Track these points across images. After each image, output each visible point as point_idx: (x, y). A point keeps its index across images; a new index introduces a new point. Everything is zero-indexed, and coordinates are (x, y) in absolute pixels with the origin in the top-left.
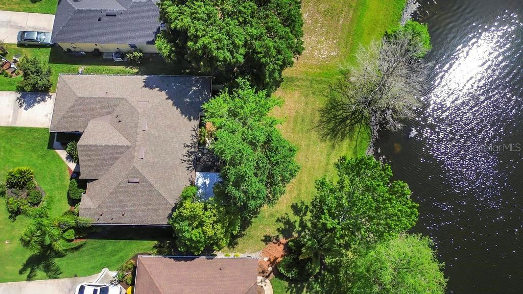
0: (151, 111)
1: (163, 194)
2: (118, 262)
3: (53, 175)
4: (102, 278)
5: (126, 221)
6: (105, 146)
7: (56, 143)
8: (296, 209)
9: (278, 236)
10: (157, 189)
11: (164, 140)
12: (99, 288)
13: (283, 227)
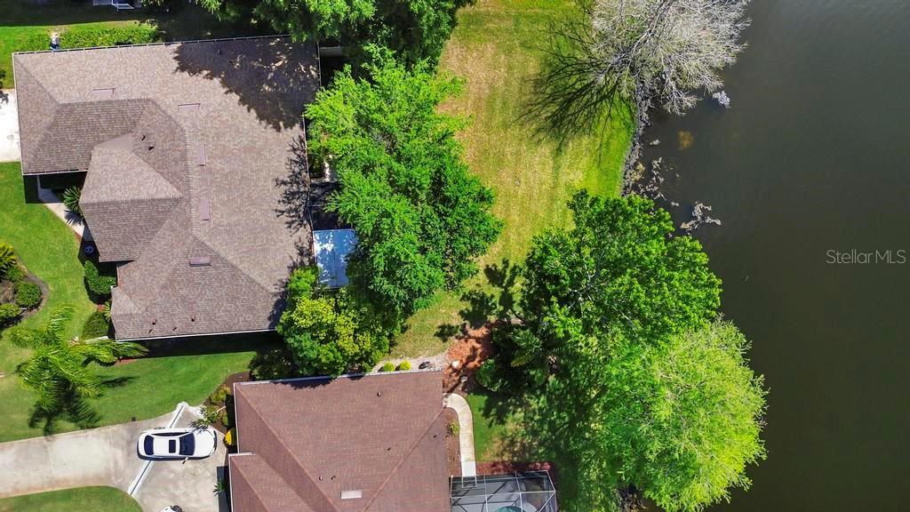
0: (206, 123)
1: (259, 280)
2: (201, 391)
3: (52, 251)
4: (181, 419)
5: (201, 329)
6: (133, 201)
7: (42, 192)
8: (494, 276)
9: (464, 325)
10: (246, 271)
11: (242, 177)
12: (177, 439)
13: (471, 309)
